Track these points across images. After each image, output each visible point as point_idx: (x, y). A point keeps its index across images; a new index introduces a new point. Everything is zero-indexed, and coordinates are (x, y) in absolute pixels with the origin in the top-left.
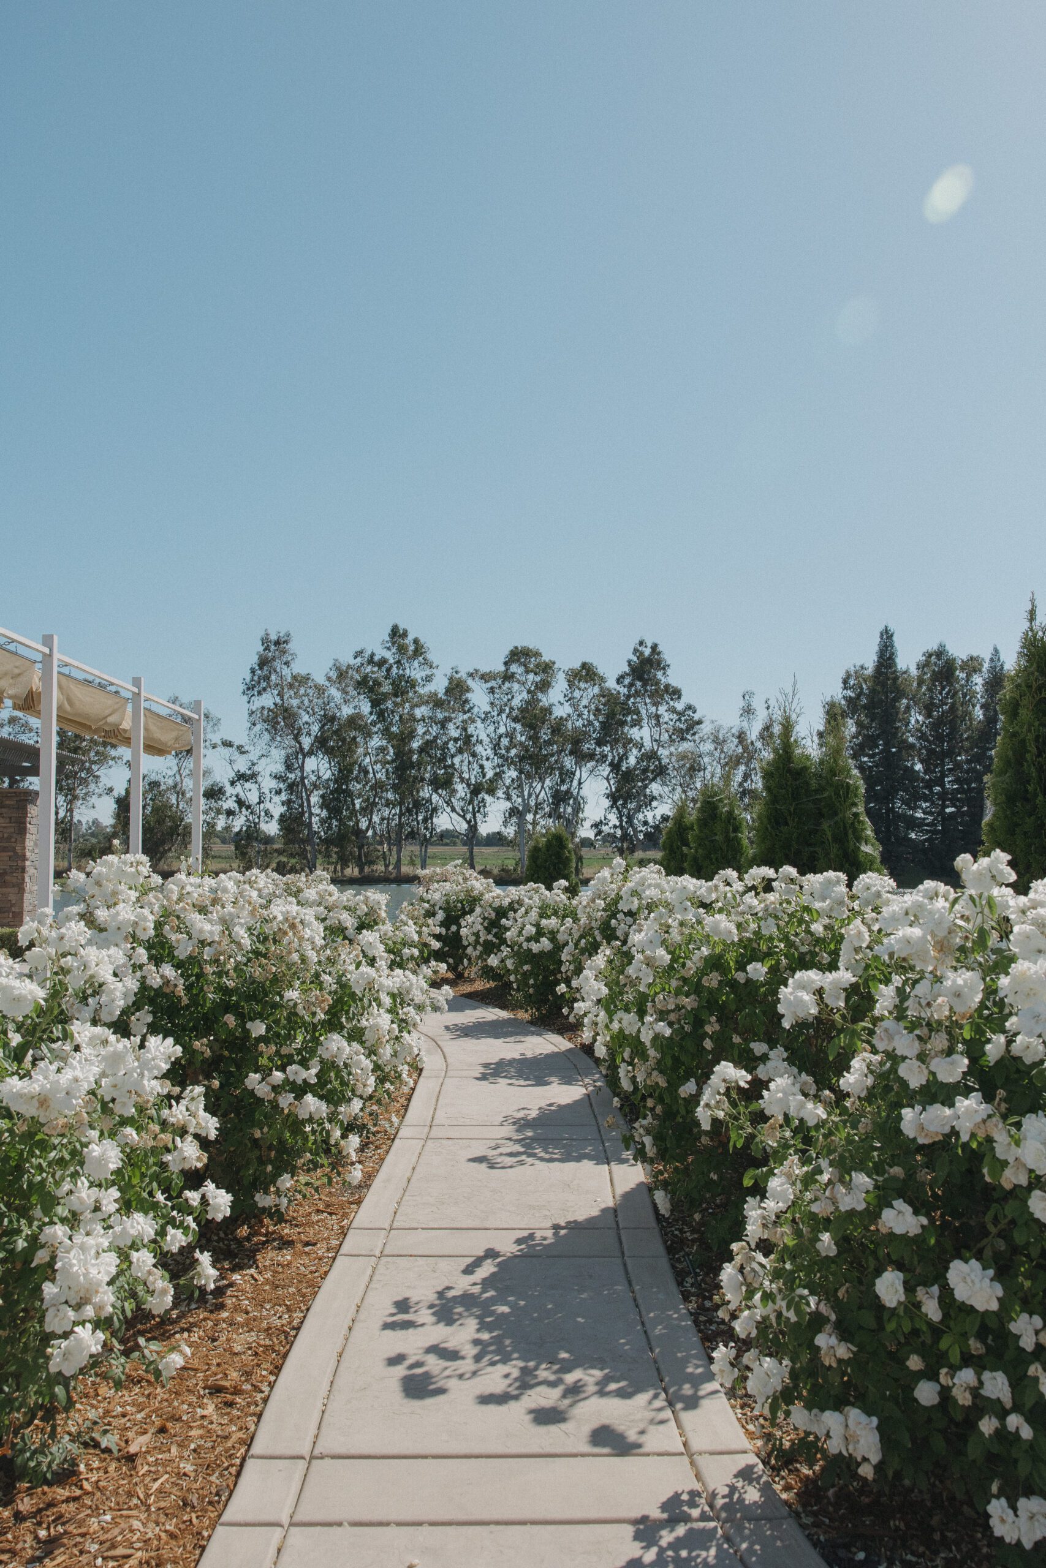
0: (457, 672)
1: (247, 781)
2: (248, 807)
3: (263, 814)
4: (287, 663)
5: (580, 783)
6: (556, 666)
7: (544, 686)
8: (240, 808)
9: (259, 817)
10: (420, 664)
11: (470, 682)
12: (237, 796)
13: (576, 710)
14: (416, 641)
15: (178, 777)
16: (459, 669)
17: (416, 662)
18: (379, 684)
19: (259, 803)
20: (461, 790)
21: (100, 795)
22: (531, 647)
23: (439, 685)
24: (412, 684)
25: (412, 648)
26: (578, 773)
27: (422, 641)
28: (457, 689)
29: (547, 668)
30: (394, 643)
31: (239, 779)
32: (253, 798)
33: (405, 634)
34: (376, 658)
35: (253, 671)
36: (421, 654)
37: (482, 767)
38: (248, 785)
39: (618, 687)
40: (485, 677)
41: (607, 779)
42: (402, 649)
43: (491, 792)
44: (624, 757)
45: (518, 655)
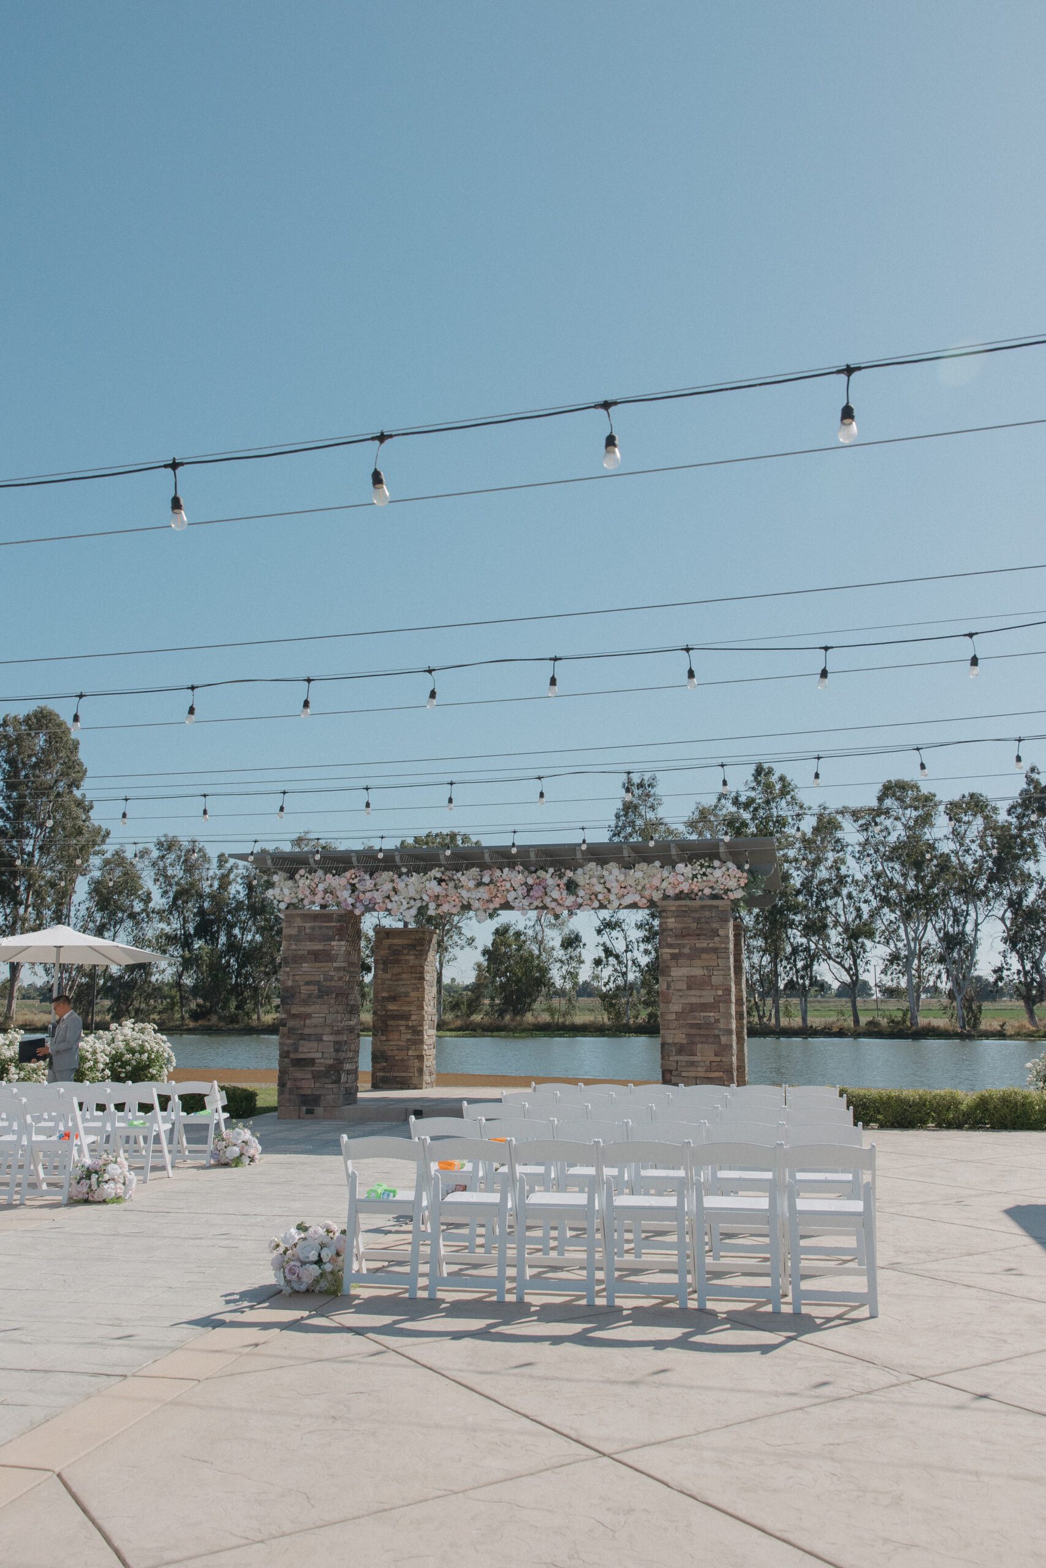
0: (825, 808)
1: (614, 929)
2: (617, 957)
3: (630, 963)
4: (653, 808)
5: (977, 925)
6: (937, 799)
7: (925, 820)
8: (607, 957)
9: (626, 967)
10: (788, 804)
11: (839, 818)
12: (604, 943)
13: (961, 845)
14: (782, 779)
15: (538, 928)
16: (827, 805)
17: (784, 801)
18: (746, 825)
19: (626, 951)
20: (835, 936)
21: (462, 948)
22: (906, 780)
23: (808, 824)
24: (781, 822)
25: (778, 786)
26: (972, 912)
27: (788, 779)
28: (827, 826)
29: (927, 801)
30: (759, 783)
31: (605, 927)
32: (619, 947)
33: (770, 772)
34: (743, 799)
35: (618, 816)
36: (788, 793)
37: (858, 909)
38: (615, 933)
39: (1009, 819)
40: (856, 815)
41: (1003, 919)
42: (769, 787)
43: (870, 935)
44: (1022, 895)
45: (891, 789)
